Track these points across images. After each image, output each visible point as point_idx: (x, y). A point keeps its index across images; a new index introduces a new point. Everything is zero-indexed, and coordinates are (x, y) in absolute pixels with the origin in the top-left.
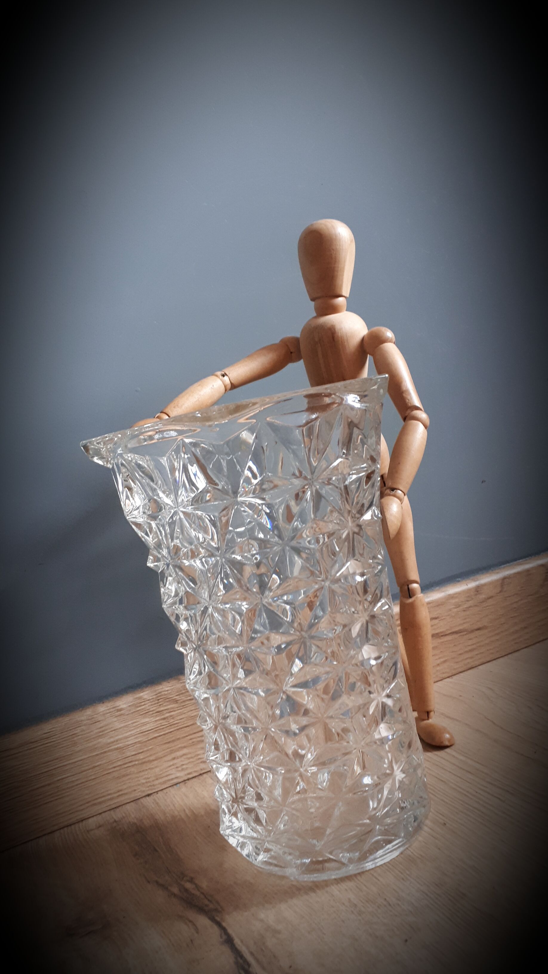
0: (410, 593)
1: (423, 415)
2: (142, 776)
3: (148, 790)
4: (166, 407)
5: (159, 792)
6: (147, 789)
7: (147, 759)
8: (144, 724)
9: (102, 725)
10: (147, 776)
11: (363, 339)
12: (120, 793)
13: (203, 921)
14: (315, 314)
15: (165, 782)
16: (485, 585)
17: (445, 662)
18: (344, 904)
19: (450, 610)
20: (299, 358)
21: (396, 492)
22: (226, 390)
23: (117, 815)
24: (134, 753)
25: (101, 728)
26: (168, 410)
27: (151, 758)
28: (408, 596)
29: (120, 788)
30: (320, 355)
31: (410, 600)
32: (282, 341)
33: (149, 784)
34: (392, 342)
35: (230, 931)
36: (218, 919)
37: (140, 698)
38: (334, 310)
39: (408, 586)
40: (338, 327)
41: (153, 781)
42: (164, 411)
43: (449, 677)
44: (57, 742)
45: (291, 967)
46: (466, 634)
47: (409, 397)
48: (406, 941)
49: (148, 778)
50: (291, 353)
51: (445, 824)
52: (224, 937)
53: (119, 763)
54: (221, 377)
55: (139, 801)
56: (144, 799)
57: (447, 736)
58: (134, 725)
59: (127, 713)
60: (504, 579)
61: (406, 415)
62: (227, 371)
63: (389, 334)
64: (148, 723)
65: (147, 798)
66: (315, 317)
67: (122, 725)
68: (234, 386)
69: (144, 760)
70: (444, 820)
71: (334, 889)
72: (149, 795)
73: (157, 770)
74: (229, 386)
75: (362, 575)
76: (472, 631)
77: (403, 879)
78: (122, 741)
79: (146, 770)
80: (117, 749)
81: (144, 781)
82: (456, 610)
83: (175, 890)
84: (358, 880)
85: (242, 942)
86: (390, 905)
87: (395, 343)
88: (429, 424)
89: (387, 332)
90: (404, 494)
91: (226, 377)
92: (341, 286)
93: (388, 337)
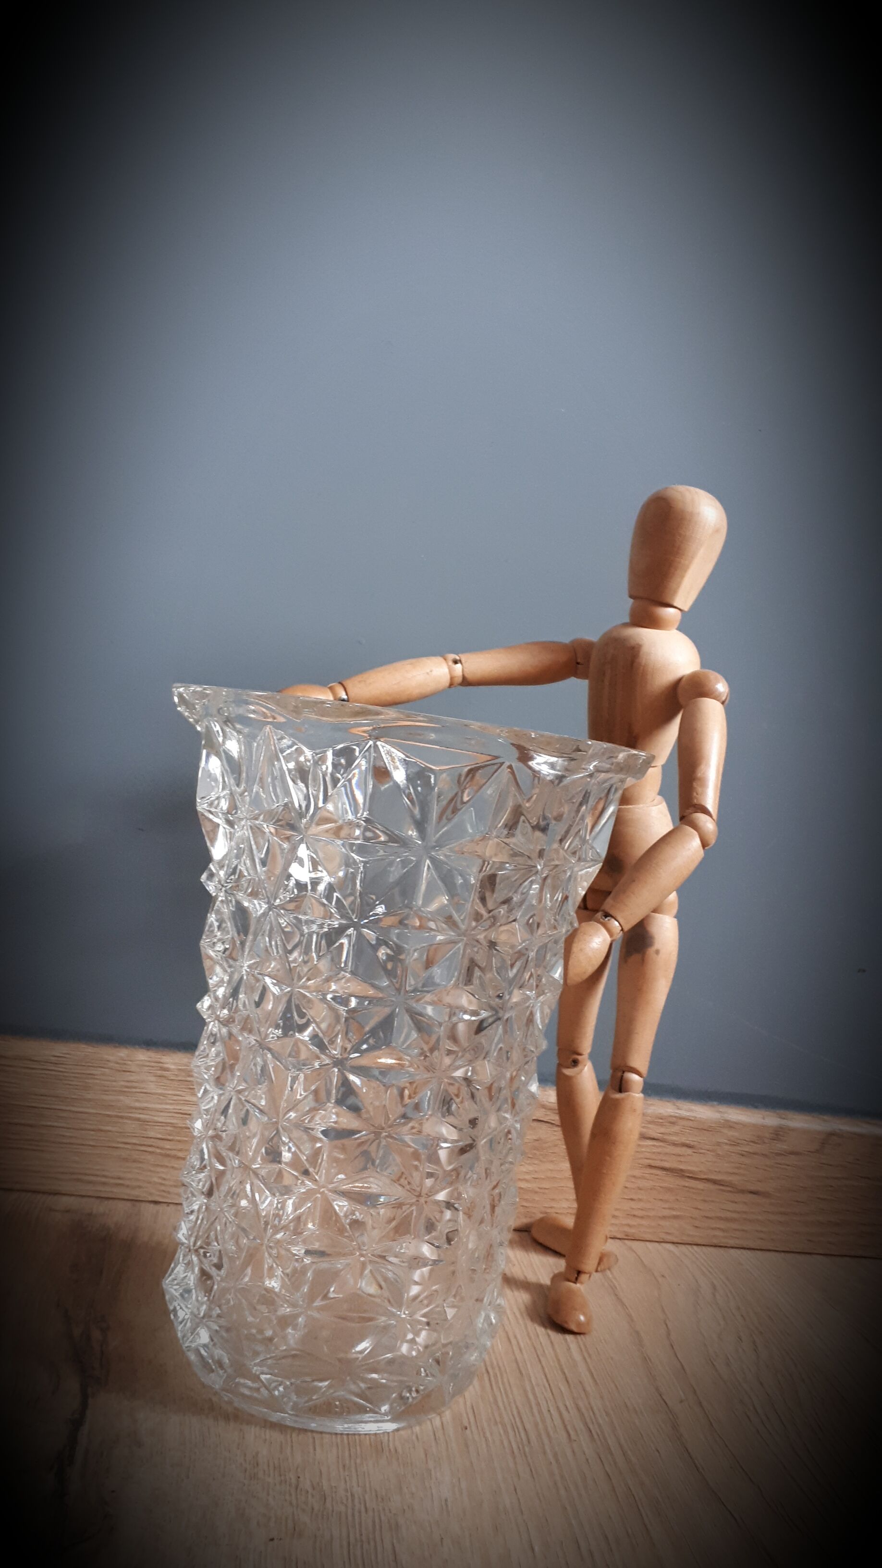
0: (621, 1086)
1: (708, 824)
2: (158, 1172)
3: (159, 1195)
4: (349, 678)
5: (171, 1206)
6: (158, 1193)
7: (173, 1153)
9: (132, 1078)
10: (164, 1176)
11: (679, 680)
12: (121, 1182)
13: (72, 1385)
14: (627, 620)
16: (794, 1130)
17: (676, 1217)
18: (245, 1455)
19: (719, 1144)
20: (584, 675)
21: (609, 921)
22: (451, 685)
23: (99, 1208)
24: (160, 1136)
25: (128, 1081)
26: (349, 684)
28: (617, 1088)
29: (121, 1175)
30: (607, 683)
31: (618, 1096)
32: (573, 642)
33: (163, 1188)
34: (718, 701)
35: (89, 1411)
36: (90, 1391)
38: (653, 622)
39: (624, 1072)
40: (645, 649)
41: (171, 1186)
42: (344, 683)
43: (673, 1243)
44: (65, 1074)
45: (113, 1491)
46: (730, 1192)
48: (272, 1540)
49: (164, 1179)
50: (578, 663)
51: (466, 1428)
52: (76, 1415)
53: (134, 1141)
54: (451, 663)
55: (137, 1204)
56: (148, 1204)
57: (582, 1318)
58: (175, 1098)
59: (172, 1078)
60: (832, 1134)
61: (685, 814)
62: (463, 657)
63: (722, 687)
65: (152, 1205)
66: (626, 625)
67: (160, 1091)
68: (466, 682)
69: (168, 1152)
70: (470, 1423)
71: (252, 1433)
72: (156, 1203)
74: (460, 680)
75: (474, 1013)
76: (743, 1192)
77: (344, 1466)
78: (150, 1113)
79: (167, 1167)
80: (138, 1120)
81: (156, 1180)
82: (727, 1147)
83: (77, 1332)
84: (291, 1437)
85: (90, 1432)
86: (297, 1488)
87: (723, 703)
88: (712, 841)
89: (718, 682)
90: (622, 930)
91: (459, 666)
92: (675, 592)
93: (717, 690)
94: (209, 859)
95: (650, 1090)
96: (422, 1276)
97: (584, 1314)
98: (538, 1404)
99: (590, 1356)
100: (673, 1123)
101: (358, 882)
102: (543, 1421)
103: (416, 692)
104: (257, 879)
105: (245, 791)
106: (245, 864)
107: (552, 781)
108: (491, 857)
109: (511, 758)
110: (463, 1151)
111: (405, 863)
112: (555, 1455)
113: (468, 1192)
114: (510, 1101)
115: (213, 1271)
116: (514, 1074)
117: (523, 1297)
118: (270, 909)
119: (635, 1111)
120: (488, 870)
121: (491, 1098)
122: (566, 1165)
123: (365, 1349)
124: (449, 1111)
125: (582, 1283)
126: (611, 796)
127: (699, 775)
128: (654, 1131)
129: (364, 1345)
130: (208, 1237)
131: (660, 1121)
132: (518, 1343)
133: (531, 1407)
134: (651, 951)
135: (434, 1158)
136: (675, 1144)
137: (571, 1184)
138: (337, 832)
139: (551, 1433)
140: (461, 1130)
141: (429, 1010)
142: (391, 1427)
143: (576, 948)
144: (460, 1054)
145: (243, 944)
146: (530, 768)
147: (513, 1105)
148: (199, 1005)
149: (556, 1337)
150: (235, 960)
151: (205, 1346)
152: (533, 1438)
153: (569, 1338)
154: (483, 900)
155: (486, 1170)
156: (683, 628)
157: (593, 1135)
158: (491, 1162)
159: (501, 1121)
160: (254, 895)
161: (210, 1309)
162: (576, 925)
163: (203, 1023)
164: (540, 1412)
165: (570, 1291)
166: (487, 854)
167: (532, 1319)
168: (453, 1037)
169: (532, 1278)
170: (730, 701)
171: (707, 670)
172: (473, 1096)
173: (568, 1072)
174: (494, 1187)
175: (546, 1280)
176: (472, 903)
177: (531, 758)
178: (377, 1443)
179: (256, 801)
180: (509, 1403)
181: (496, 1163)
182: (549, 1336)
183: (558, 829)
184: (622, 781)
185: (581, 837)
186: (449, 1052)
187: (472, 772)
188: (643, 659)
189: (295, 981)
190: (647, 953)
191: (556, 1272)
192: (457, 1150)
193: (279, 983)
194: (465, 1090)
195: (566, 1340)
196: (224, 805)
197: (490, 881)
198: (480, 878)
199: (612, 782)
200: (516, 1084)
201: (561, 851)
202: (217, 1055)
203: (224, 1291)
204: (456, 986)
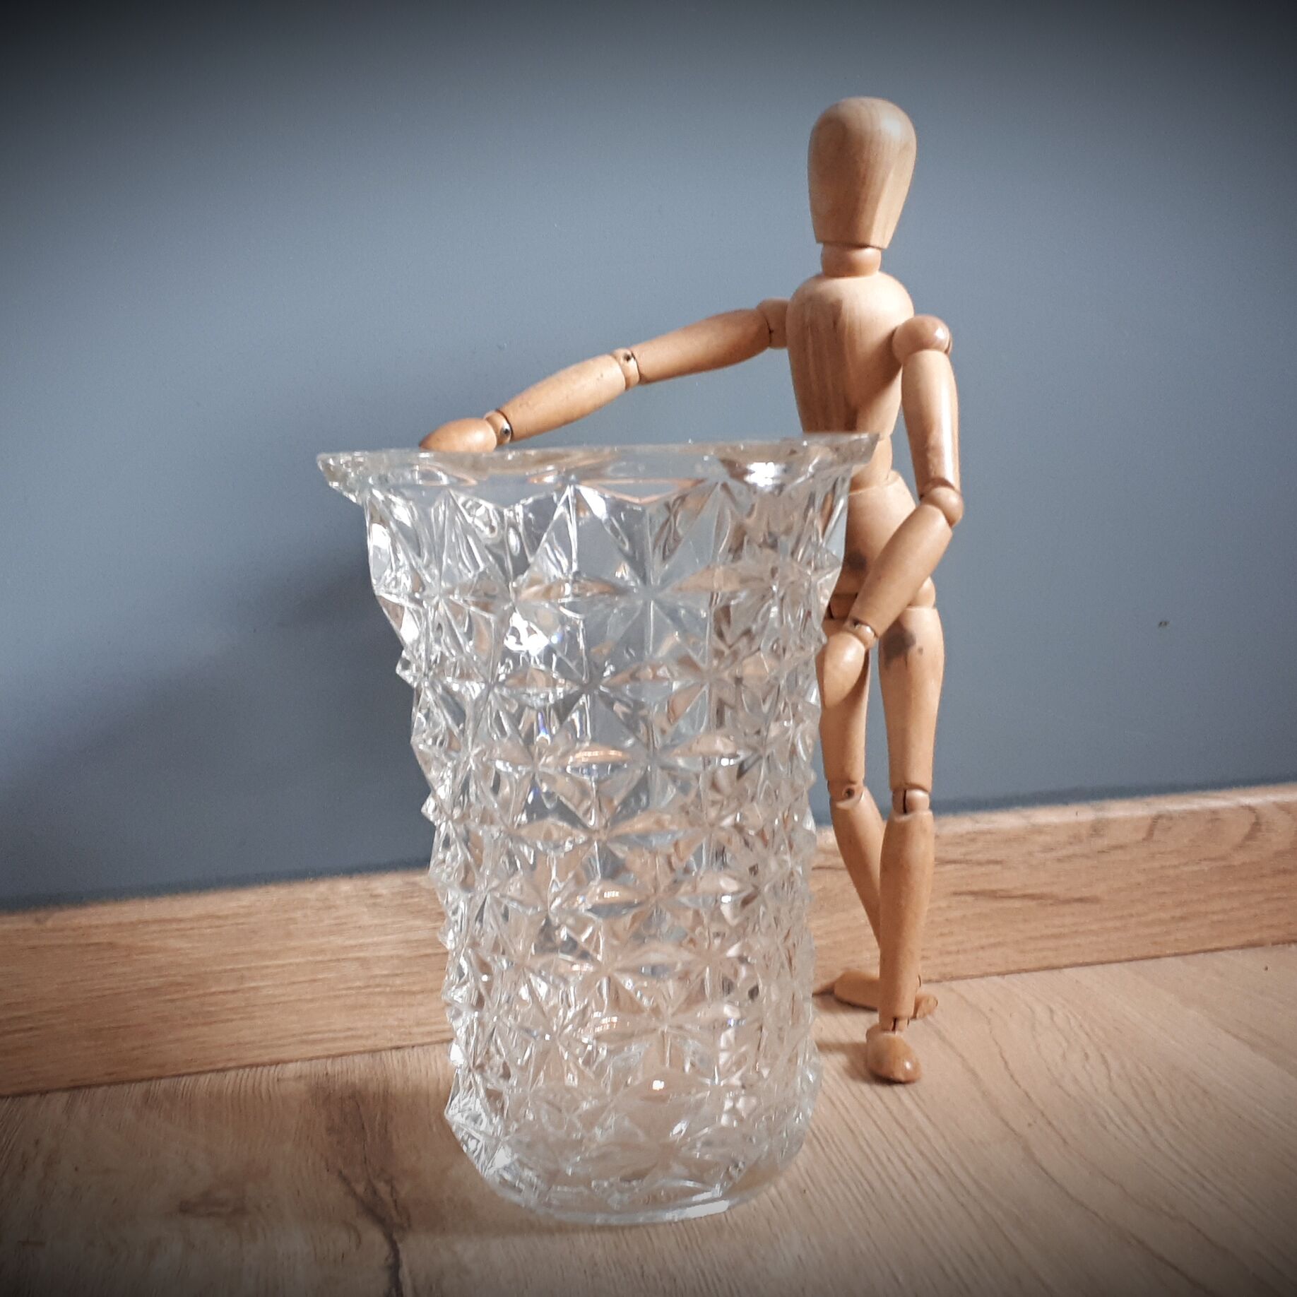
0: (905, 807)
1: (951, 498)
2: (392, 1014)
3: (400, 1039)
4: (506, 402)
5: (415, 1048)
6: (399, 1037)
7: (406, 988)
8: (410, 929)
9: (339, 914)
11: (893, 333)
12: (349, 1033)
13: (375, 1236)
14: (819, 269)
15: (430, 1034)
16: (1114, 821)
17: (995, 945)
18: (581, 1259)
19: (1030, 854)
20: (782, 343)
21: (860, 628)
22: (628, 386)
23: (334, 1067)
25: (336, 918)
26: (509, 410)
27: (415, 988)
28: (903, 811)
29: (350, 1025)
31: (904, 818)
33: (401, 1030)
34: (940, 350)
35: (403, 1256)
36: (395, 1237)
37: (414, 884)
38: (849, 269)
39: (905, 792)
40: (846, 305)
41: (410, 1026)
42: (502, 410)
43: (999, 974)
44: (260, 925)
46: (1052, 905)
47: (935, 461)
49: (402, 1020)
50: (771, 332)
51: (805, 1191)
52: (391, 1260)
53: (358, 984)
54: (622, 361)
55: (379, 1054)
57: (908, 1065)
58: (394, 926)
59: (386, 904)
60: (1159, 818)
61: (924, 490)
62: (635, 350)
63: (942, 333)
64: (419, 928)
65: (394, 1052)
66: (819, 277)
67: (376, 921)
68: (644, 380)
69: (400, 989)
71: (581, 1239)
72: (398, 1048)
73: (422, 1009)
74: (638, 378)
75: (734, 756)
77: (686, 1248)
78: (371, 948)
79: (402, 1005)
80: (358, 959)
81: (395, 1023)
82: (1043, 855)
83: (360, 1188)
84: (623, 1234)
85: (410, 1272)
86: (643, 1276)
87: (946, 352)
88: (959, 514)
89: (935, 329)
90: (876, 635)
91: (632, 362)
92: (870, 227)
93: (936, 339)
94: (398, 646)
95: (939, 807)
96: (728, 1041)
97: (911, 1062)
98: (877, 1157)
99: (923, 1101)
100: (973, 840)
101: (581, 640)
102: (885, 1168)
103: (589, 404)
104: (464, 659)
105: (429, 562)
106: (446, 644)
107: (772, 493)
108: (720, 588)
109: (720, 473)
110: (746, 902)
111: (627, 613)
112: (904, 1197)
113: (760, 944)
114: (787, 842)
115: (502, 1086)
116: (786, 814)
117: (840, 1060)
118: (490, 688)
119: (925, 831)
120: (719, 603)
121: (766, 843)
122: (861, 912)
123: (681, 1131)
124: (724, 864)
125: (901, 1030)
126: (838, 491)
127: (932, 442)
128: (956, 853)
129: (681, 1127)
130: (488, 1052)
131: (959, 840)
132: (843, 1104)
133: (870, 1161)
134: (913, 651)
135: (717, 915)
136: (980, 864)
137: (870, 931)
138: (546, 593)
139: (897, 1180)
140: (740, 880)
141: (681, 762)
142: (722, 1206)
143: (829, 666)
144: (725, 803)
145: (463, 732)
146: (746, 483)
147: (791, 847)
148: (423, 810)
149: (884, 1091)
150: (458, 751)
151: (506, 1168)
152: (877, 1184)
153: (898, 1089)
154: (721, 635)
155: (775, 918)
156: (885, 268)
157: (885, 867)
158: (779, 910)
159: (782, 864)
160: (465, 676)
161: (506, 1127)
162: (824, 640)
163: (431, 828)
164: (881, 1163)
165: (889, 1041)
166: (716, 585)
167: (853, 1077)
168: (714, 786)
169: (844, 1038)
170: (953, 348)
171: (920, 317)
172: (747, 844)
173: (842, 805)
174: (786, 937)
175: (862, 1038)
176: (709, 641)
177: (746, 472)
178: (715, 1224)
179: (448, 575)
180: (845, 1160)
181: (784, 910)
182: (875, 1092)
183: (787, 542)
184: (849, 471)
185: (813, 545)
186: (714, 803)
187: (682, 498)
188: (847, 317)
189: (536, 759)
190: (909, 655)
191: (869, 1026)
192: (739, 903)
193: (514, 765)
194: (737, 840)
195: (894, 1092)
196: (407, 582)
197: (724, 614)
198: (713, 612)
199: (835, 476)
200: (790, 826)
201: (795, 565)
202: (454, 857)
203: (520, 1103)
204: (708, 730)
